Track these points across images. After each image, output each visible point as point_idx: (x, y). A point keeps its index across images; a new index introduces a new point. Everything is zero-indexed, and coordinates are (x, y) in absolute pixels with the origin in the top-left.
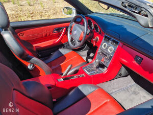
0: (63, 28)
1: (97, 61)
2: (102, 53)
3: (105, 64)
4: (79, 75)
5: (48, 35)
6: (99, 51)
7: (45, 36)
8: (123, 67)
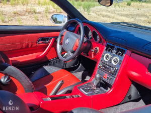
0: (51, 39)
1: (98, 76)
2: (104, 66)
3: (108, 81)
4: (74, 96)
5: (30, 46)
6: (100, 64)
7: (26, 47)
8: (132, 85)
